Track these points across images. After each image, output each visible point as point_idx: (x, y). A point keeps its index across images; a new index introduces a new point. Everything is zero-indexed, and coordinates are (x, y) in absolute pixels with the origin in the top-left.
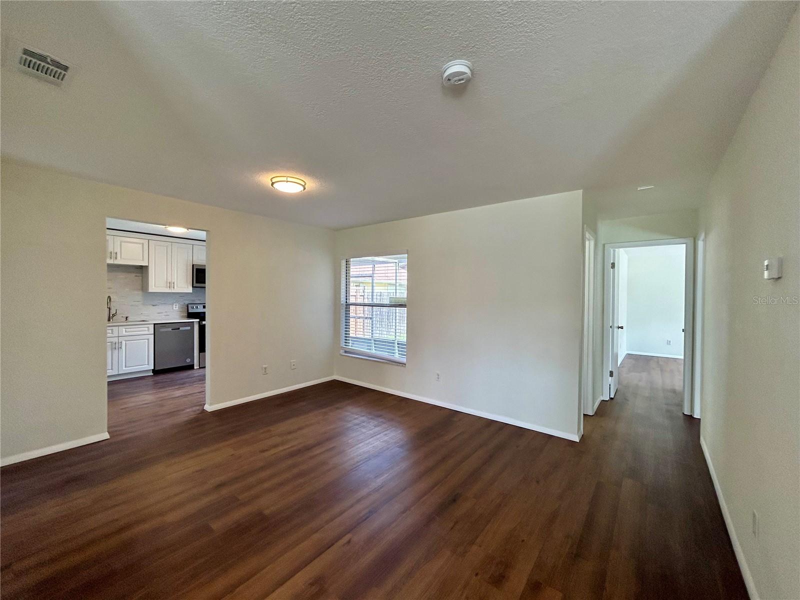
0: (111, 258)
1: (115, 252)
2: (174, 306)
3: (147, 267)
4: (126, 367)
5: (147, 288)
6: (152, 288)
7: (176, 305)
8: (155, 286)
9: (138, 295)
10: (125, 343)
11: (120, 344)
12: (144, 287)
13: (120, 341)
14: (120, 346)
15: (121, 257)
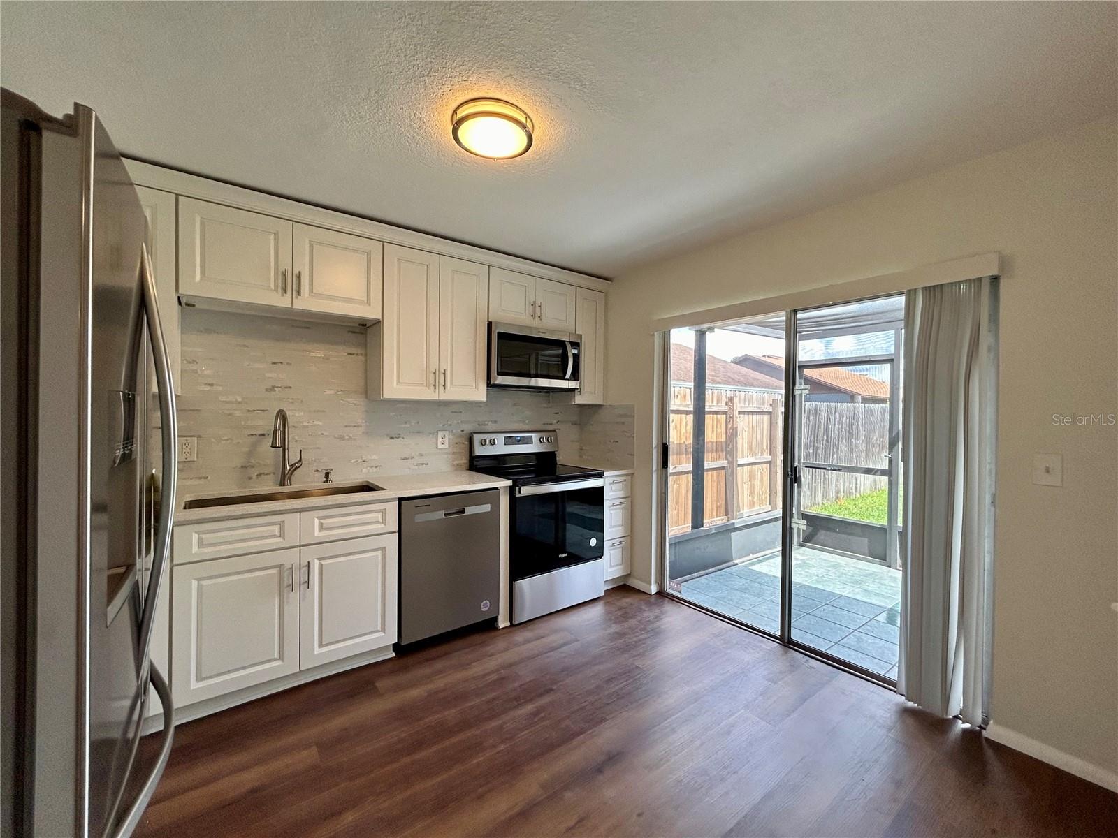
0: (284, 291)
1: (296, 272)
2: (440, 439)
3: (377, 323)
4: (321, 645)
5: (379, 388)
6: (392, 388)
7: (443, 437)
8: (398, 382)
9: (355, 410)
10: (321, 566)
11: (304, 570)
12: (370, 384)
13: (304, 563)
14: (304, 578)
15: (311, 290)
